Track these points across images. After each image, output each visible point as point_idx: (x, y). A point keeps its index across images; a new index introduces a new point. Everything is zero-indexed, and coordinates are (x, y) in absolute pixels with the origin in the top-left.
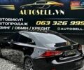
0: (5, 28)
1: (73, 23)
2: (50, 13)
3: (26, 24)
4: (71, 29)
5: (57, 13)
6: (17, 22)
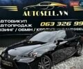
0: (8, 30)
2: (54, 14)
3: (30, 25)
4: (75, 29)
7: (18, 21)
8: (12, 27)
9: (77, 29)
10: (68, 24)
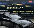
1: (27, 11)
2: (18, 8)
3: (9, 12)
5: (21, 8)
6: (6, 12)
7: (5, 11)
8: (3, 13)
9: (27, 14)
10: (24, 12)
